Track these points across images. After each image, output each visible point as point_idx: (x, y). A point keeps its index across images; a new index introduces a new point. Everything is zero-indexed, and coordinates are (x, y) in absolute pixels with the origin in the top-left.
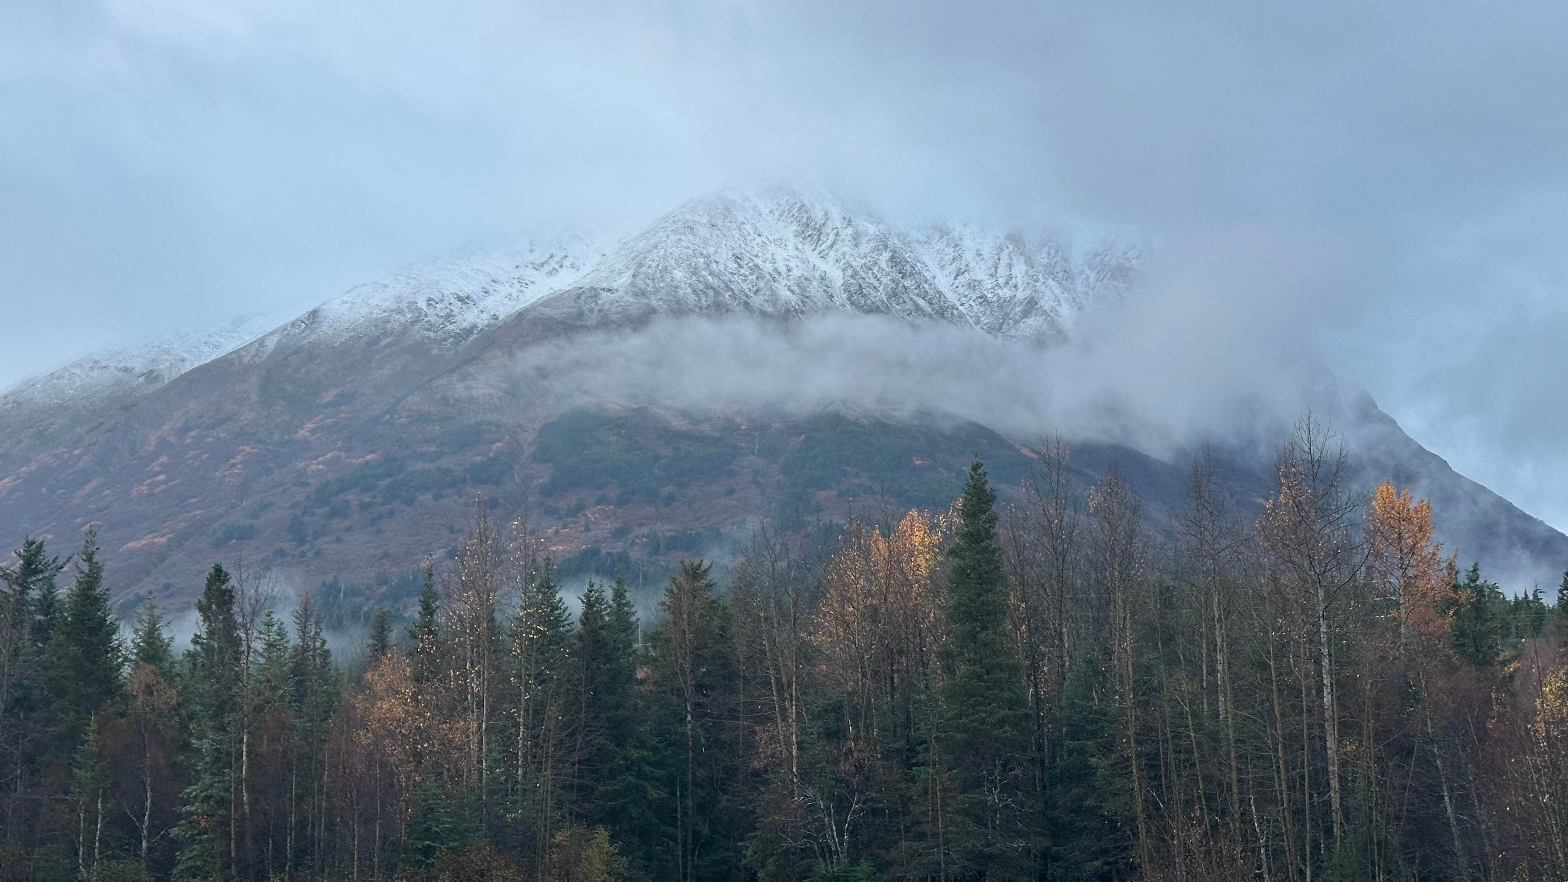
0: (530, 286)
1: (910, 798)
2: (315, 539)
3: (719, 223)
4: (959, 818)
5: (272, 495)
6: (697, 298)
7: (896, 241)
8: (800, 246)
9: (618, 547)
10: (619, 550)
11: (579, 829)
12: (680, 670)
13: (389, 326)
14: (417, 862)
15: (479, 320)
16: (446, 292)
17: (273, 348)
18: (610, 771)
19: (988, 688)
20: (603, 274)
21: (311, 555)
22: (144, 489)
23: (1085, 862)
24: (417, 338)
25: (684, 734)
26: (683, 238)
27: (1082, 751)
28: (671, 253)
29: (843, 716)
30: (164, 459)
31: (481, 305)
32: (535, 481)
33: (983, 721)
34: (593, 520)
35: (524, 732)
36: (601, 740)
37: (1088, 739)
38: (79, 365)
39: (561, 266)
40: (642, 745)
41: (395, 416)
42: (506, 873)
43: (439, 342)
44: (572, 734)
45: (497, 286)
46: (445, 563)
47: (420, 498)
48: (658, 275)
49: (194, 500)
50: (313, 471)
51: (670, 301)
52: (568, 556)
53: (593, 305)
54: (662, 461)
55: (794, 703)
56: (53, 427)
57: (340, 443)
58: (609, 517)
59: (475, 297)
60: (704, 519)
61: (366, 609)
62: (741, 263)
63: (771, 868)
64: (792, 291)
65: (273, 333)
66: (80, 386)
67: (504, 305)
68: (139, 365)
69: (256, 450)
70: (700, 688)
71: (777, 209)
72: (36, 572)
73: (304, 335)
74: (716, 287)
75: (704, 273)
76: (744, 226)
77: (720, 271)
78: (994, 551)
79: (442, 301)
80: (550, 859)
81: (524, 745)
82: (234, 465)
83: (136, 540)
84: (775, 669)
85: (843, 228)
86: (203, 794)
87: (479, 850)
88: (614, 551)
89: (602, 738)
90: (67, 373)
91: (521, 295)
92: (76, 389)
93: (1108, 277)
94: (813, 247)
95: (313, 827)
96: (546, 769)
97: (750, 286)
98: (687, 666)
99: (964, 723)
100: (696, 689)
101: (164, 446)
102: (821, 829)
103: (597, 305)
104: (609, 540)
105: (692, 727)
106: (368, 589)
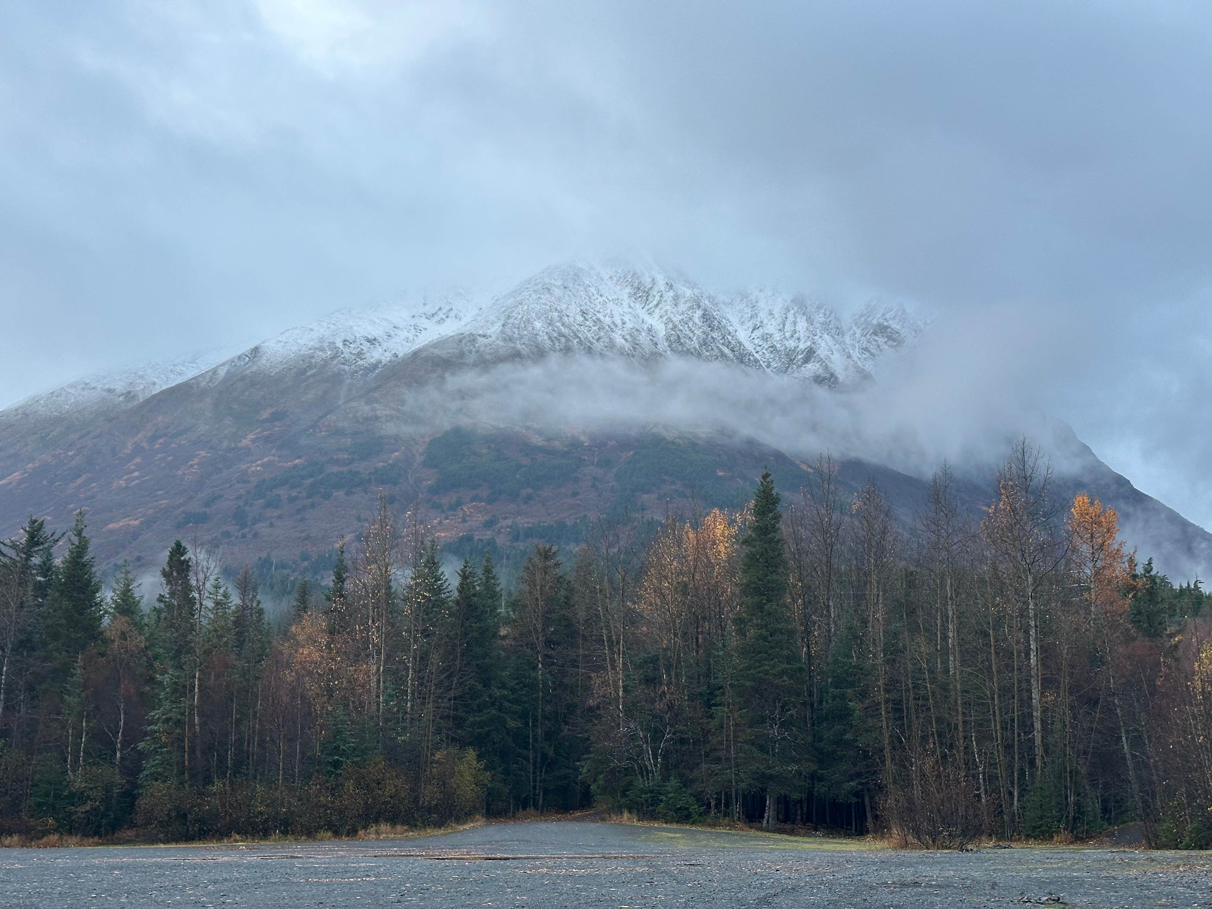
0: (423, 332)
1: (709, 731)
2: (254, 524)
3: (570, 285)
4: (747, 747)
5: (221, 489)
6: (552, 344)
7: (707, 302)
8: (632, 305)
9: (488, 534)
10: (488, 537)
11: (454, 750)
12: (534, 629)
13: (313, 361)
14: (328, 772)
15: (383, 358)
16: (358, 335)
17: (223, 376)
18: (478, 705)
19: (771, 647)
20: (479, 323)
21: (251, 537)
22: (123, 483)
23: (843, 782)
24: (335, 370)
25: (536, 679)
26: (542, 296)
27: (843, 697)
28: (532, 308)
29: (659, 667)
30: (138, 460)
31: (385, 345)
32: (424, 483)
33: (767, 673)
34: (469, 513)
35: (412, 674)
36: (472, 682)
37: (846, 687)
38: (73, 386)
39: (447, 317)
40: (503, 686)
41: (317, 430)
42: (397, 782)
43: (352, 374)
44: (449, 677)
45: (398, 331)
46: (353, 544)
47: (335, 494)
48: (522, 325)
49: (161, 492)
50: (253, 471)
51: (531, 345)
52: (448, 540)
53: (471, 347)
54: (523, 469)
55: (621, 656)
56: (52, 434)
57: (274, 450)
58: (481, 512)
59: (380, 340)
60: (555, 514)
61: (292, 578)
62: (587, 317)
63: (601, 782)
64: (626, 340)
65: (223, 364)
66: (74, 403)
67: (402, 346)
68: (119, 386)
69: (209, 455)
70: (549, 643)
71: (615, 276)
72: (37, 544)
73: (247, 366)
74: (567, 335)
75: (558, 324)
76: (590, 288)
77: (570, 322)
78: (778, 541)
79: (355, 342)
80: (431, 771)
81: (412, 684)
82: (192, 466)
83: (116, 522)
84: (607, 629)
85: (666, 291)
86: (164, 717)
87: (376, 764)
88: (484, 537)
89: (472, 680)
90: (64, 392)
91: (416, 338)
92: (71, 405)
93: (870, 333)
94: (643, 306)
95: (249, 744)
96: (429, 703)
97: (593, 335)
98: (539, 626)
99: (752, 674)
100: (545, 644)
101: (138, 450)
102: (640, 753)
103: (474, 347)
104: (480, 529)
105: (542, 673)
106: (294, 563)
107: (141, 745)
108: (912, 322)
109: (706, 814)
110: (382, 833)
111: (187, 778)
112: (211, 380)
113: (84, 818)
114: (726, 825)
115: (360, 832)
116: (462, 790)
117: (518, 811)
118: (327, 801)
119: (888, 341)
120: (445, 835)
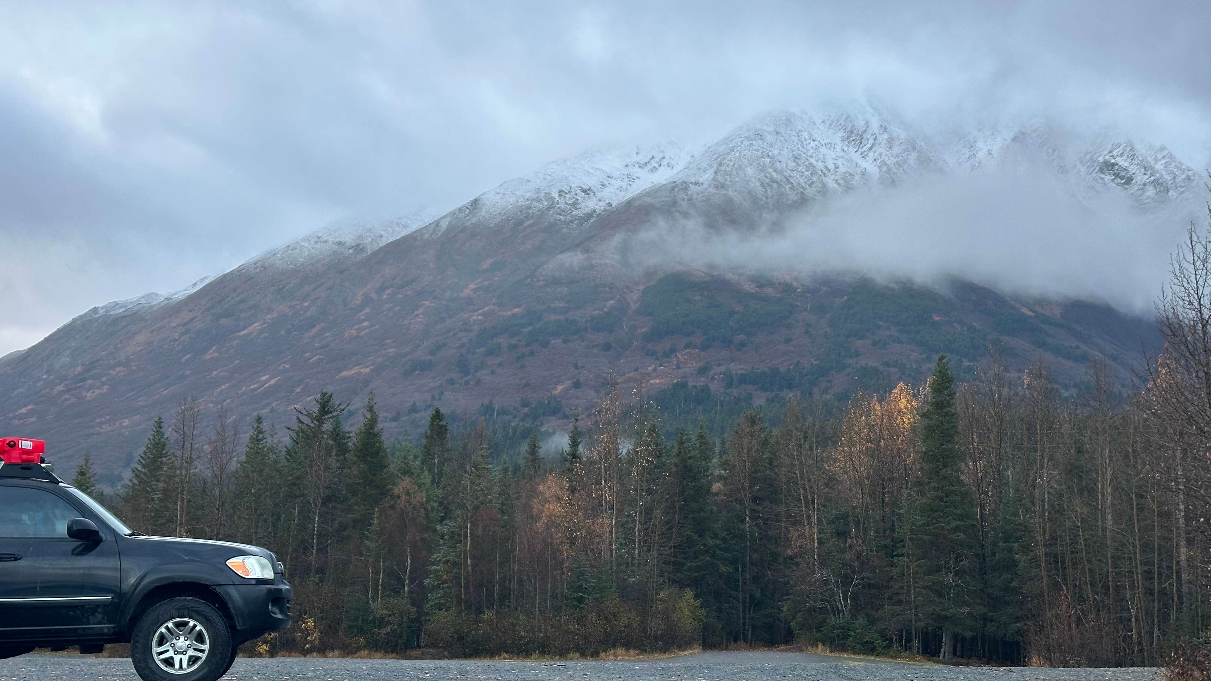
0: (637, 181)
1: (892, 578)
2: (476, 372)
3: (783, 131)
4: (924, 592)
5: (445, 338)
6: (764, 190)
7: (923, 144)
8: (845, 149)
9: (701, 381)
10: (702, 384)
11: (675, 590)
12: (742, 487)
13: (530, 211)
14: (574, 606)
15: (597, 207)
16: (573, 186)
17: (446, 227)
18: (695, 553)
19: (946, 507)
20: (692, 171)
21: (474, 384)
22: (354, 332)
23: (1010, 623)
24: (552, 220)
25: (744, 530)
26: (754, 143)
27: (1010, 550)
28: (744, 155)
29: (849, 522)
30: (367, 310)
31: (599, 195)
32: (639, 330)
33: (943, 528)
34: (683, 360)
35: (639, 526)
36: (689, 532)
37: (1014, 542)
38: (307, 239)
39: (660, 165)
40: (715, 536)
41: (535, 280)
42: (629, 615)
43: (567, 223)
44: (670, 528)
45: (612, 181)
46: (571, 392)
47: (553, 342)
48: (734, 172)
49: (388, 341)
50: (474, 320)
51: (743, 192)
52: (663, 387)
53: (684, 195)
54: (736, 316)
55: (815, 512)
56: (289, 285)
57: (494, 299)
58: (694, 358)
59: (595, 190)
60: (768, 361)
61: (513, 424)
62: (799, 162)
63: (800, 619)
64: (839, 184)
65: (445, 217)
66: (308, 256)
67: (616, 195)
68: (349, 239)
69: (433, 304)
70: (755, 499)
71: (828, 119)
72: (328, 412)
73: (468, 218)
74: (779, 181)
75: (770, 170)
76: (802, 133)
77: (782, 168)
78: (953, 415)
79: (570, 192)
80: (656, 608)
81: (639, 535)
82: (417, 315)
83: (348, 370)
84: (804, 490)
85: (880, 134)
86: (444, 559)
87: (612, 600)
88: (699, 384)
89: (689, 531)
90: (299, 246)
91: (629, 187)
92: (305, 257)
93: (1096, 171)
94: (856, 149)
95: (510, 581)
96: (653, 551)
97: (805, 180)
98: (747, 485)
99: (929, 529)
100: (752, 499)
101: (367, 301)
102: (832, 595)
103: (687, 195)
104: (694, 376)
105: (749, 526)
106: (514, 409)
107: (427, 582)
108: (1141, 159)
109: (888, 648)
110: (619, 655)
111: (463, 608)
112: (434, 230)
113: (385, 639)
114: (907, 658)
115: (601, 654)
116: (682, 623)
117: (730, 643)
118: (574, 629)
119: (1115, 179)
120: (669, 658)
